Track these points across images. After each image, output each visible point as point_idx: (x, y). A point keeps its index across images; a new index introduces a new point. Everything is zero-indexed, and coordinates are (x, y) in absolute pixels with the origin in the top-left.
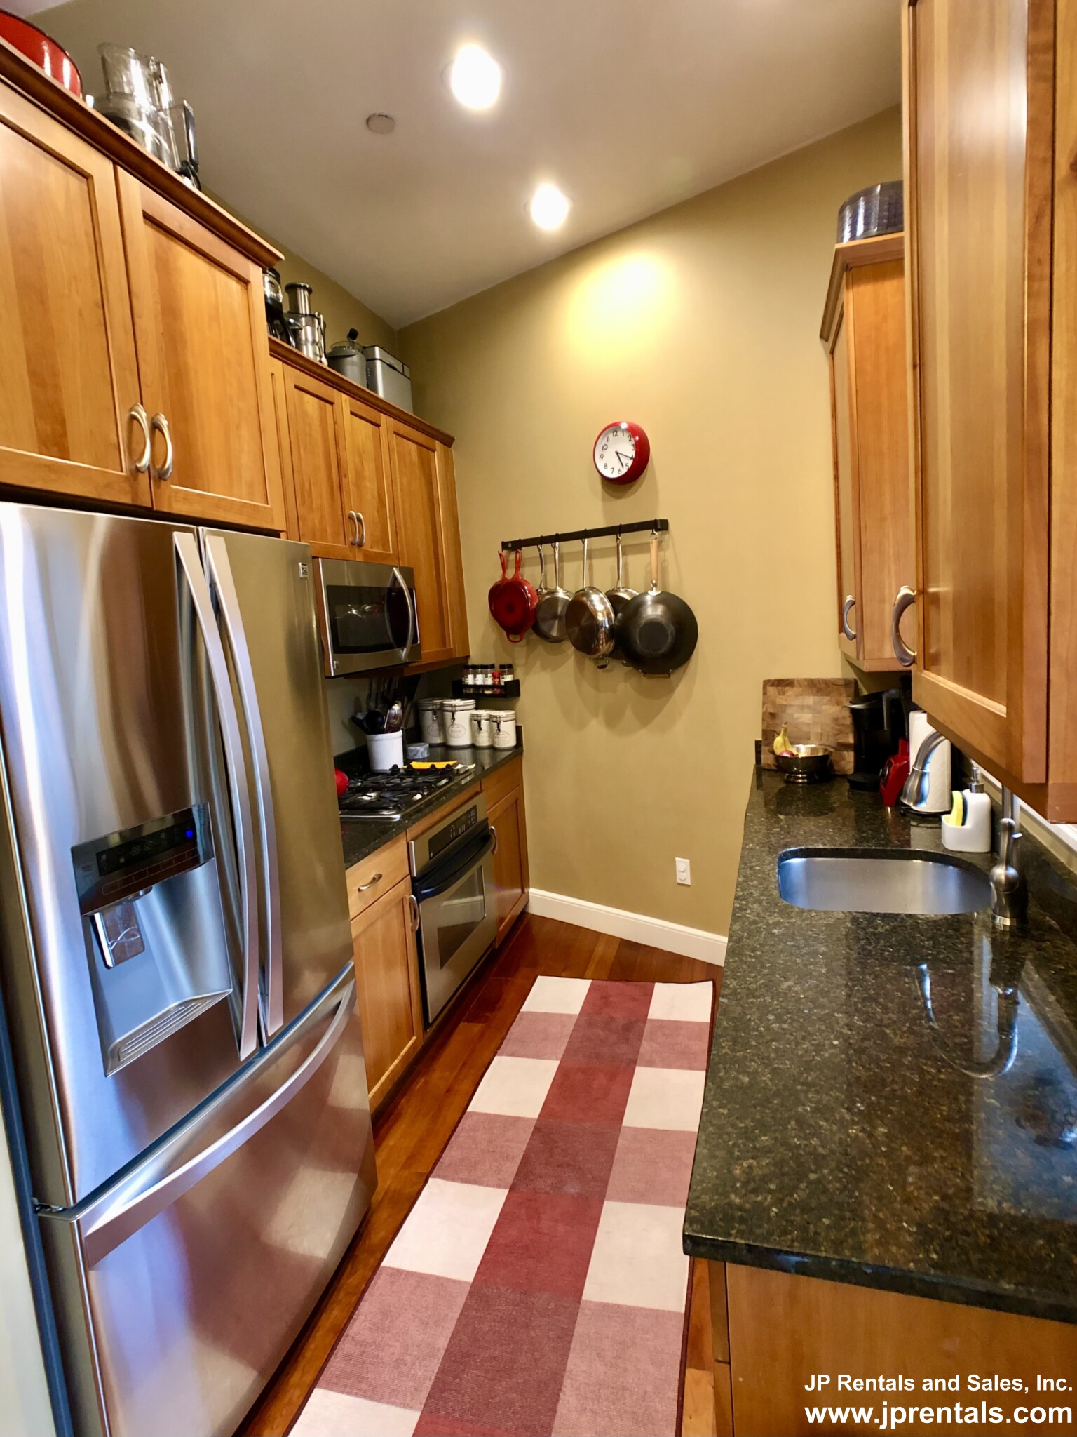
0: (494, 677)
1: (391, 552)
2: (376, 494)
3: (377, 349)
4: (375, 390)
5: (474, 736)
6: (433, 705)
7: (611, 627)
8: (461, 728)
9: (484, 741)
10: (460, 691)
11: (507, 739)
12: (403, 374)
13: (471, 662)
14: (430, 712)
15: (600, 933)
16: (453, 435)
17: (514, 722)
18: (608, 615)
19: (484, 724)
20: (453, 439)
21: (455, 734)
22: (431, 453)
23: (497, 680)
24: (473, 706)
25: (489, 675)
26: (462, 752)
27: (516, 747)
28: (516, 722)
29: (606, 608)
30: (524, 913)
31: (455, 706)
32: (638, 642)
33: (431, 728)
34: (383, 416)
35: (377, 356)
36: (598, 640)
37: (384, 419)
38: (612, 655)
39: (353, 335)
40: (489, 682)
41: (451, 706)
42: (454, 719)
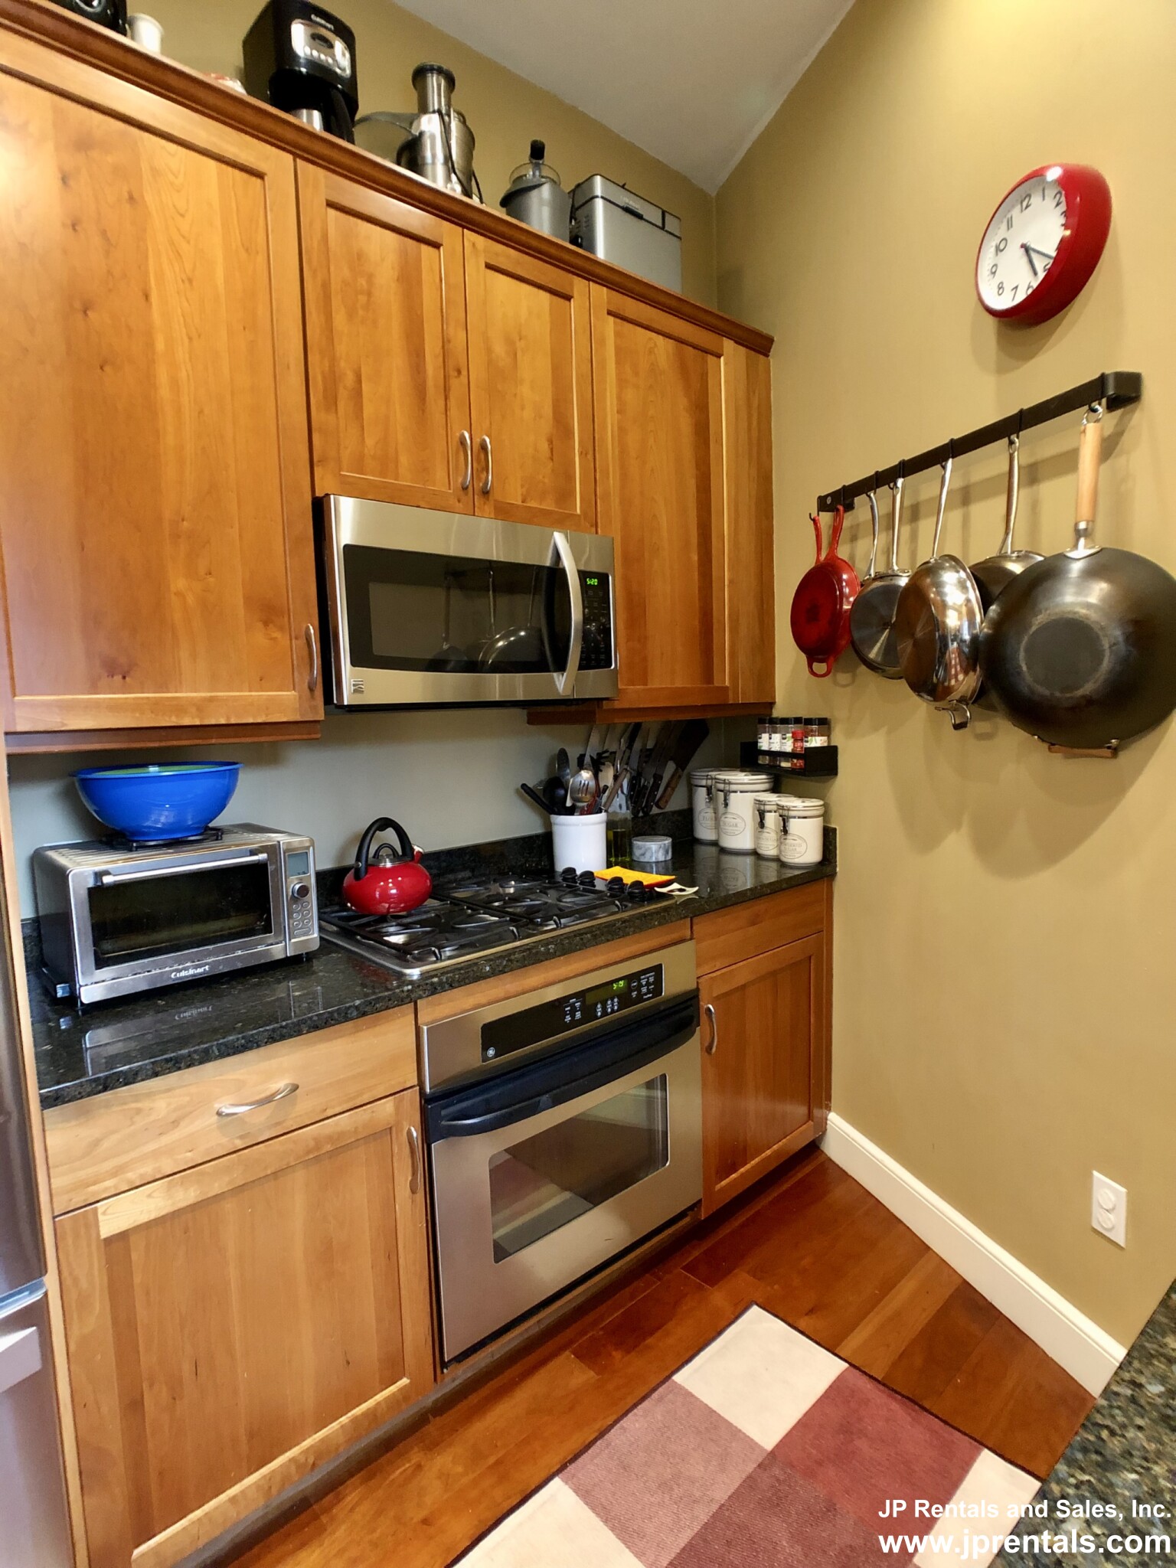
0: (796, 740)
1: (578, 511)
2: (548, 410)
3: (598, 180)
4: (591, 248)
5: (757, 838)
6: (707, 778)
7: (975, 639)
8: (738, 820)
9: (769, 849)
10: (749, 759)
11: (804, 849)
12: (663, 228)
13: (778, 712)
14: (704, 790)
15: (928, 1248)
16: (771, 333)
17: (821, 819)
18: (971, 615)
19: (771, 819)
20: (771, 341)
21: (730, 829)
22: (710, 359)
23: (799, 744)
24: (766, 786)
25: (789, 735)
26: (740, 859)
27: (821, 863)
28: (825, 821)
29: (968, 601)
30: (813, 1148)
31: (730, 783)
32: (1024, 668)
33: (703, 814)
34: (577, 280)
35: (598, 191)
36: (947, 668)
37: (579, 286)
38: (979, 697)
39: (537, 151)
40: (788, 747)
41: (724, 782)
42: (726, 805)
